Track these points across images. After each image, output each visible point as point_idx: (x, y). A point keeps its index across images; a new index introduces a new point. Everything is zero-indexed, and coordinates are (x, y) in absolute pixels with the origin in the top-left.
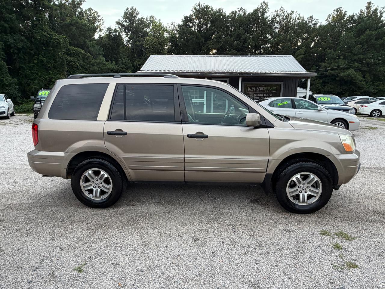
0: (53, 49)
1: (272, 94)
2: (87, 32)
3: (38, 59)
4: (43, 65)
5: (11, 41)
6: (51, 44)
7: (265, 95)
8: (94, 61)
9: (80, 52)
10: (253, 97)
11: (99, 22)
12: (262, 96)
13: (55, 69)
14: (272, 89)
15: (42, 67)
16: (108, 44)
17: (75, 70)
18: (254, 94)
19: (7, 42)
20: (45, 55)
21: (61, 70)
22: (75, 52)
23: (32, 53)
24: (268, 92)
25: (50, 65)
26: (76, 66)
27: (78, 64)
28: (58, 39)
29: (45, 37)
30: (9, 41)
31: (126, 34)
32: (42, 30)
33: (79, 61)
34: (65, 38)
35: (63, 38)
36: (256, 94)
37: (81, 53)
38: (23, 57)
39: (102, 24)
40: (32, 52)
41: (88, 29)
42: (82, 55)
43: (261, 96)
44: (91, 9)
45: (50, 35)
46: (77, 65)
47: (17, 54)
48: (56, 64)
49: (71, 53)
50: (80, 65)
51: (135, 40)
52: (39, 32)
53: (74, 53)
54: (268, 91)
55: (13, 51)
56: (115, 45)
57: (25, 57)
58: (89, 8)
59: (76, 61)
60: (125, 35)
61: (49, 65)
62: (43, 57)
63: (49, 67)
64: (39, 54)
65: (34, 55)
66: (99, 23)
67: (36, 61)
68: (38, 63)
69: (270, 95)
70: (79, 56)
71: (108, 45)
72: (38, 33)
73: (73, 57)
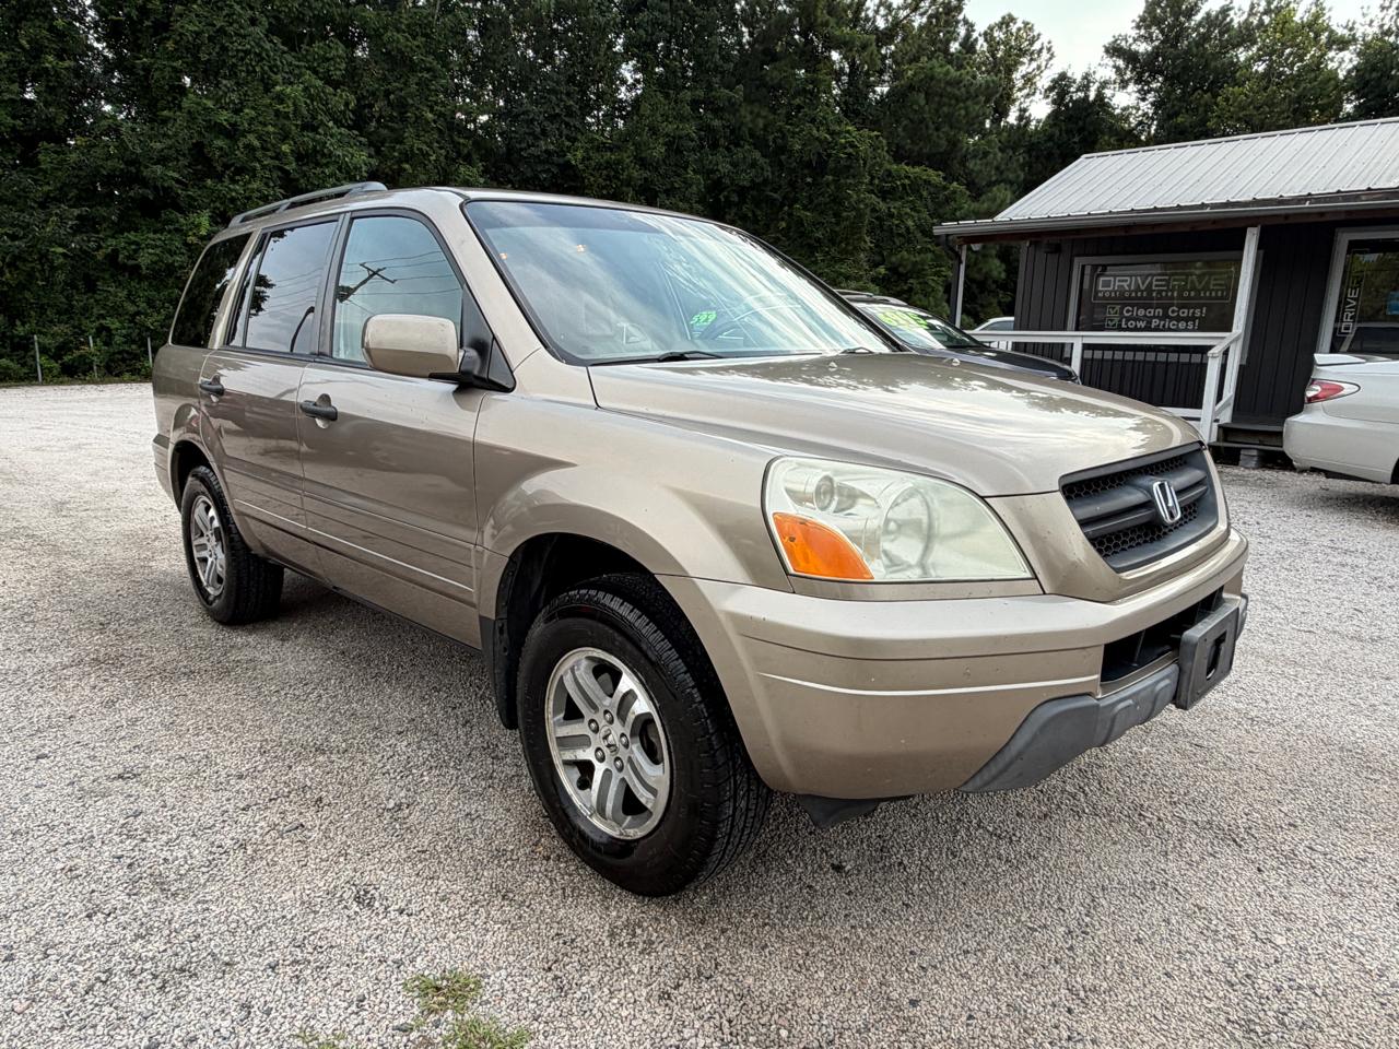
0: (834, 180)
1: (1204, 305)
2: (962, 105)
3: (790, 215)
4: (802, 235)
5: (725, 168)
6: (831, 164)
7: (1173, 312)
8: (970, 206)
9: (925, 181)
10: (1120, 321)
11: (1032, 60)
12: (1158, 317)
13: (834, 244)
14: (1208, 283)
15: (800, 241)
16: (1046, 141)
17: (898, 244)
18: (1122, 309)
19: (713, 171)
20: (811, 202)
21: (851, 248)
22: (907, 182)
23: (775, 200)
24: (1189, 298)
25: (819, 235)
26: (903, 231)
27: (910, 223)
28: (852, 146)
29: (817, 143)
30: (718, 170)
31: (1139, 91)
32: (813, 121)
33: (919, 212)
34: (877, 137)
35: (870, 138)
36: (1132, 306)
37: (927, 182)
38: (750, 215)
39: (1043, 68)
40: (775, 196)
41: (968, 92)
42: (932, 190)
43: (1154, 317)
44: (1010, 15)
45: (832, 133)
46: (908, 229)
47: (736, 205)
48: (837, 229)
49: (894, 189)
50: (918, 227)
51: (1173, 106)
52: (802, 130)
53: (903, 185)
54: (1186, 294)
55: (726, 198)
56: (1076, 139)
57: (759, 213)
58: (1004, 18)
59: (906, 214)
60: (1137, 95)
61: (817, 235)
62: (805, 208)
63: (818, 240)
64: (796, 200)
65: (782, 205)
66: (1034, 65)
67: (784, 224)
68: (789, 227)
69: (1198, 311)
70: (921, 196)
71: (1050, 144)
72: (798, 133)
73: (901, 198)
